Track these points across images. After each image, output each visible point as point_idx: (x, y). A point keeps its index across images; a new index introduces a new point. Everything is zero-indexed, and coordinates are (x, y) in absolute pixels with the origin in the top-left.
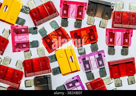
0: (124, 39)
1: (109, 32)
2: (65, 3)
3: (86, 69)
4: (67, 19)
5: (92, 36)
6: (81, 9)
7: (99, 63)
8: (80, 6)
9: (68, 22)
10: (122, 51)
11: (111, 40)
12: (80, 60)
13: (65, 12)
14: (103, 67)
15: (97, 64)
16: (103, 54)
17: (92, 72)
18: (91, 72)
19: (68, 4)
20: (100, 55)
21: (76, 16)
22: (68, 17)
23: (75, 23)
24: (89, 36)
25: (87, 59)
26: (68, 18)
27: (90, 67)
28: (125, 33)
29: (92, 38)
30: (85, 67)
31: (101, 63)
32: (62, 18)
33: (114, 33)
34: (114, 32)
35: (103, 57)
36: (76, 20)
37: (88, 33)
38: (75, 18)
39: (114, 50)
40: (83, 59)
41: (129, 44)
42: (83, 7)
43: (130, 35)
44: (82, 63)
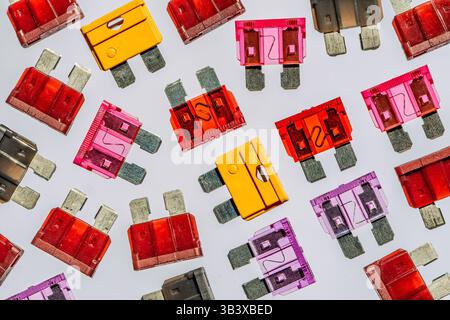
0: (417, 96)
1: (373, 98)
2: (248, 28)
3: (336, 230)
4: (260, 68)
5: (334, 126)
6: (294, 36)
7: (367, 207)
8: (289, 29)
9: (263, 75)
10: (426, 128)
11: (387, 115)
12: (317, 207)
13: (251, 51)
14: (380, 215)
15: (364, 211)
16: (373, 183)
17: (354, 235)
18: (350, 233)
19: (256, 30)
20: (366, 185)
21: (282, 57)
22: (262, 61)
23: (282, 76)
24: (328, 127)
25: (334, 202)
26: (263, 67)
27: (345, 221)
28: (411, 82)
29: (336, 131)
30: (333, 223)
31: (372, 206)
32: (247, 68)
33: (386, 96)
34: (384, 93)
35: (376, 190)
36: (285, 66)
37: (325, 121)
38: (280, 63)
39: (405, 136)
40: (323, 204)
41: (435, 103)
42: (296, 29)
43: (426, 80)
44: (323, 214)
